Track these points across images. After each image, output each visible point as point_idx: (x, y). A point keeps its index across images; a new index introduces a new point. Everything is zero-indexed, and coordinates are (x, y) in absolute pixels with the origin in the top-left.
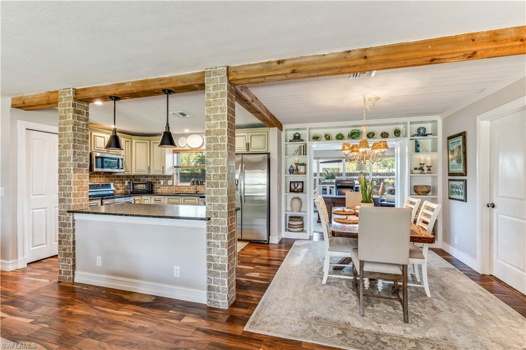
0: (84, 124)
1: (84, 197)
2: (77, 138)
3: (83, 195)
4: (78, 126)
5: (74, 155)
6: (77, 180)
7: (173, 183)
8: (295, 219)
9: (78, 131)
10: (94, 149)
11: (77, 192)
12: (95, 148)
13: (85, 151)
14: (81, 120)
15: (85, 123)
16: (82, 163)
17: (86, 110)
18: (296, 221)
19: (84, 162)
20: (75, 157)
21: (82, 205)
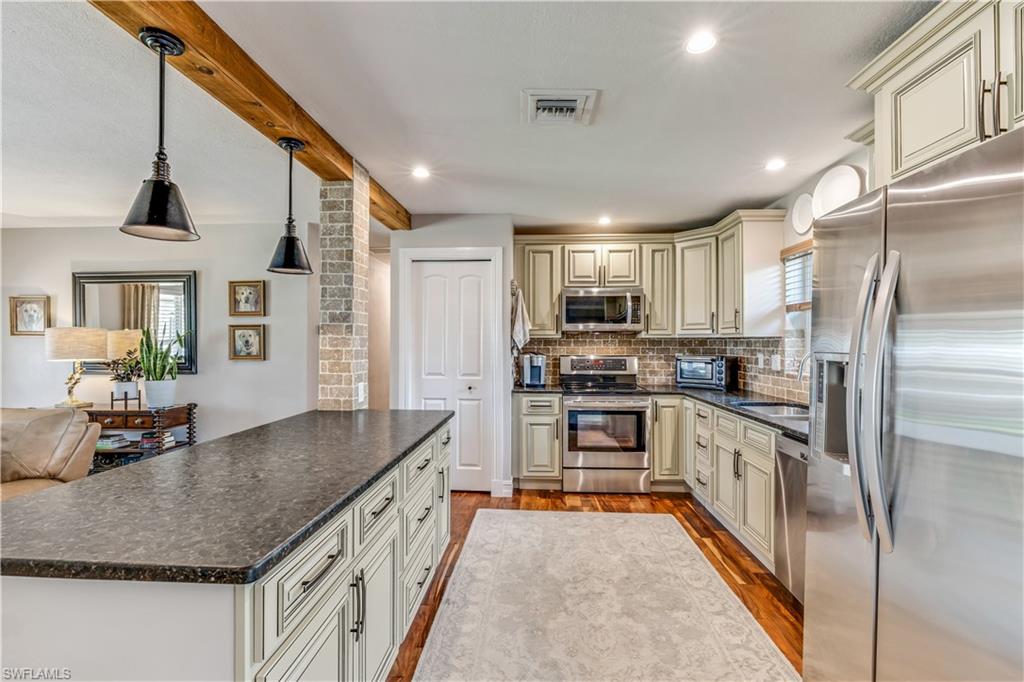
0: (342, 227)
1: (343, 386)
2: (329, 261)
3: (340, 382)
4: (330, 234)
5: (323, 296)
6: (327, 348)
7: (782, 362)
9: (331, 246)
10: (570, 282)
11: (328, 373)
12: (572, 279)
13: (344, 285)
14: (336, 221)
15: (345, 224)
16: (338, 312)
17: (347, 196)
19: (343, 311)
20: (325, 301)
21: (337, 402)
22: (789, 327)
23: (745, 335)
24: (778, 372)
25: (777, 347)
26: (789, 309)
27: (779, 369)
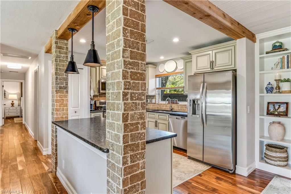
0: (64, 56)
1: (64, 112)
2: (59, 67)
3: (63, 110)
4: (59, 58)
5: (56, 80)
6: (58, 98)
7: (155, 101)
8: (274, 149)
9: (59, 62)
11: (58, 107)
12: (102, 77)
13: (65, 76)
14: (62, 53)
15: (65, 55)
16: (62, 86)
17: (66, 45)
18: (276, 152)
19: (65, 85)
20: (57, 82)
21: (62, 117)
22: (157, 93)
23: (149, 95)
24: (154, 103)
25: (154, 97)
26: (157, 89)
27: (155, 102)
